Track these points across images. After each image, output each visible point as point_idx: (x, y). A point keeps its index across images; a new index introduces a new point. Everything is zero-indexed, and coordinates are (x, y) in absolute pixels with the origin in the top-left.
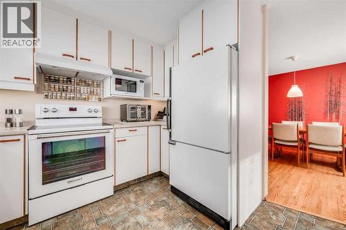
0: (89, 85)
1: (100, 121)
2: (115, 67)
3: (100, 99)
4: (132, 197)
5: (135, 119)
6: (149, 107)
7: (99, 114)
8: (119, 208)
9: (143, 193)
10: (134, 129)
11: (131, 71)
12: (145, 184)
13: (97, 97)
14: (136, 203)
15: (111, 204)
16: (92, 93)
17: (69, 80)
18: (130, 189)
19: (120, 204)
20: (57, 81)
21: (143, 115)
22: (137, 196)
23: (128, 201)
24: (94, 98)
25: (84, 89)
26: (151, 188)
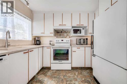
0: (66, 33)
1: (69, 44)
2: (73, 25)
3: (70, 37)
4: (77, 73)
5: (80, 44)
6: (87, 39)
7: (69, 42)
8: (71, 75)
9: (81, 73)
10: (79, 47)
11: (79, 26)
12: (83, 71)
13: (69, 36)
14: (77, 76)
15: (69, 73)
16: (67, 35)
17: (62, 32)
18: (77, 70)
19: (72, 74)
20: (59, 33)
21: (84, 42)
22: (79, 74)
23: (75, 74)
24: (68, 37)
25: (65, 34)
26: (85, 73)
